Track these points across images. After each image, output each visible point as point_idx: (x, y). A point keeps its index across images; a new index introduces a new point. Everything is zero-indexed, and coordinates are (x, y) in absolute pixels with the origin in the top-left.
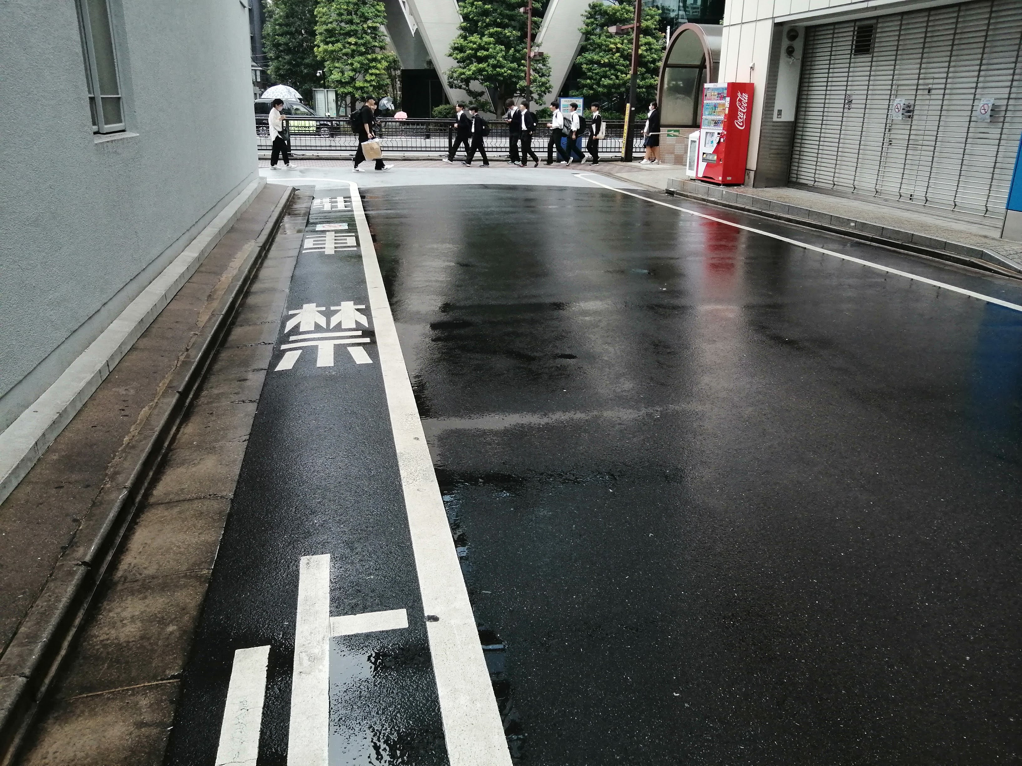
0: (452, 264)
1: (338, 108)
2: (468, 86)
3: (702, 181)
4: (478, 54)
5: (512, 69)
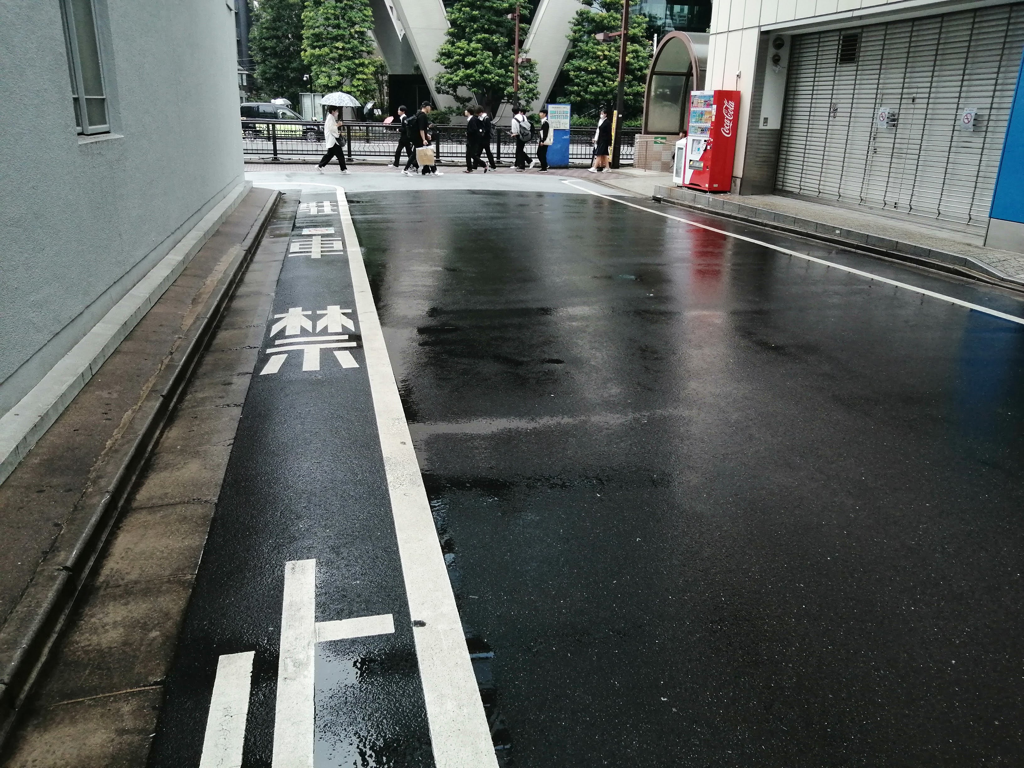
0: (440, 269)
2: (455, 91)
3: (689, 188)
4: (466, 60)
5: (500, 76)
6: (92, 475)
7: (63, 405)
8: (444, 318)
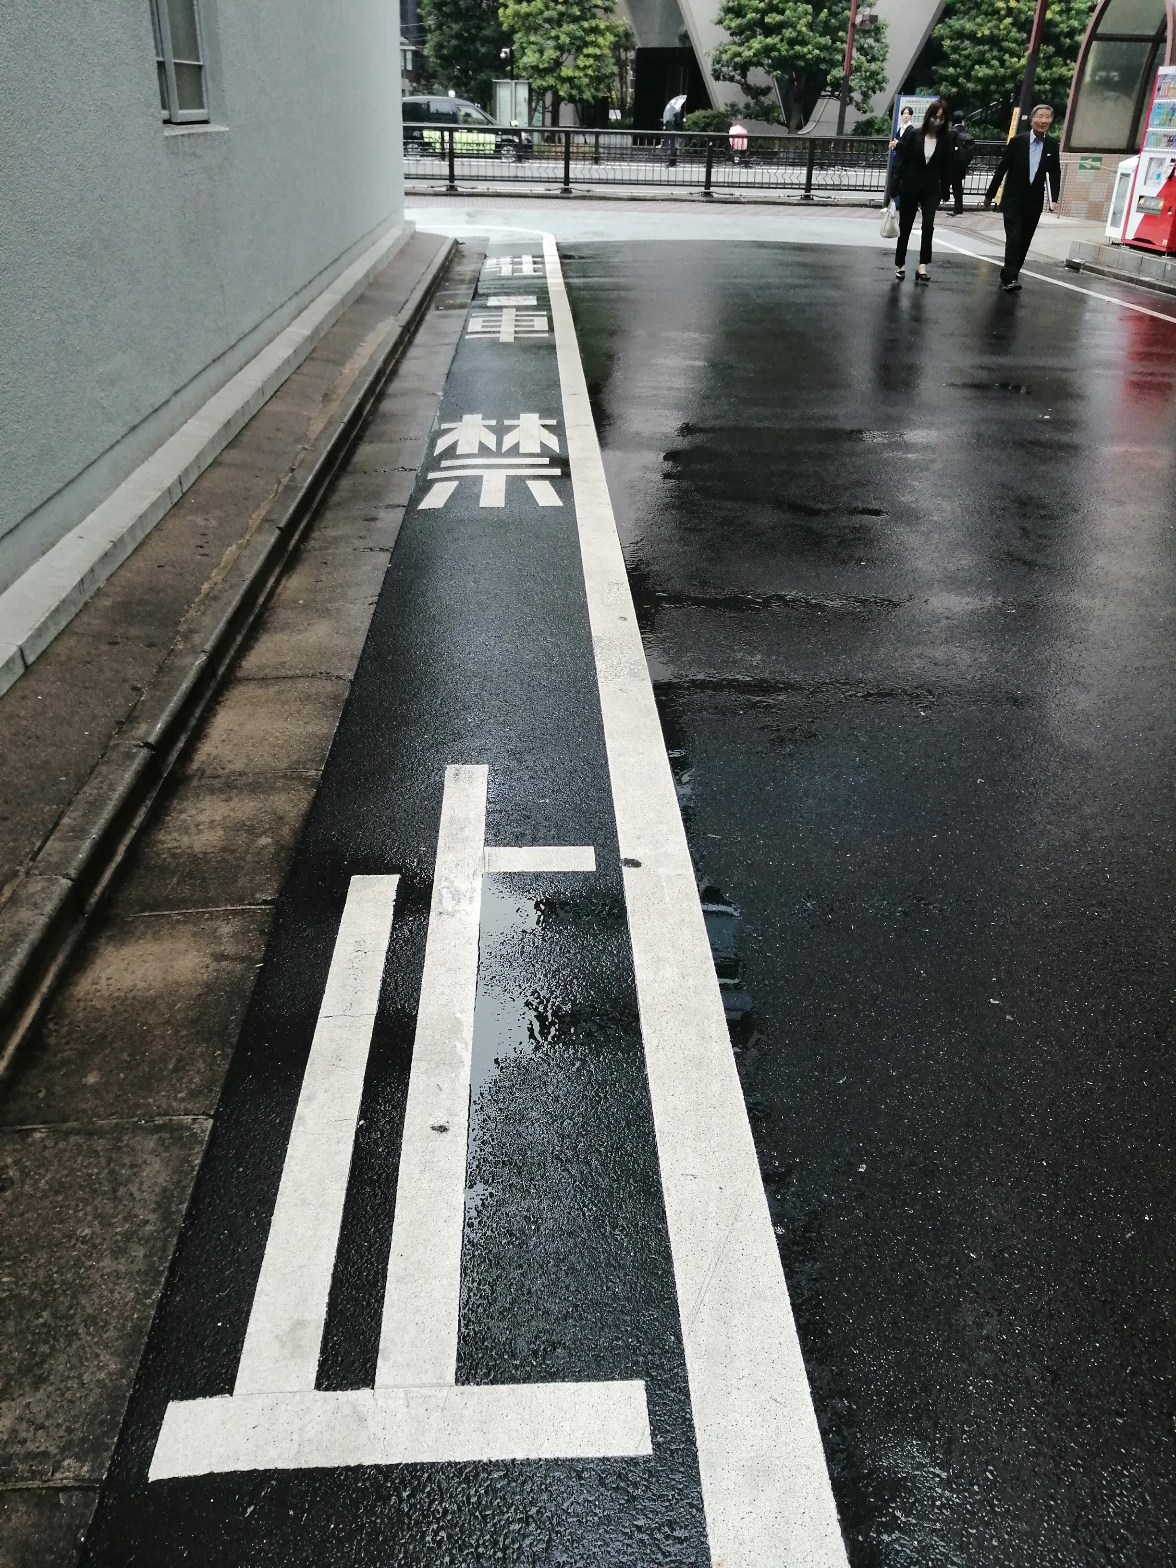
0: (698, 363)
1: (531, 111)
2: (744, 75)
3: (1132, 247)
4: (767, 20)
5: (822, 48)
6: (183, 628)
7: (143, 531)
8: (698, 439)
